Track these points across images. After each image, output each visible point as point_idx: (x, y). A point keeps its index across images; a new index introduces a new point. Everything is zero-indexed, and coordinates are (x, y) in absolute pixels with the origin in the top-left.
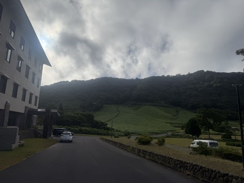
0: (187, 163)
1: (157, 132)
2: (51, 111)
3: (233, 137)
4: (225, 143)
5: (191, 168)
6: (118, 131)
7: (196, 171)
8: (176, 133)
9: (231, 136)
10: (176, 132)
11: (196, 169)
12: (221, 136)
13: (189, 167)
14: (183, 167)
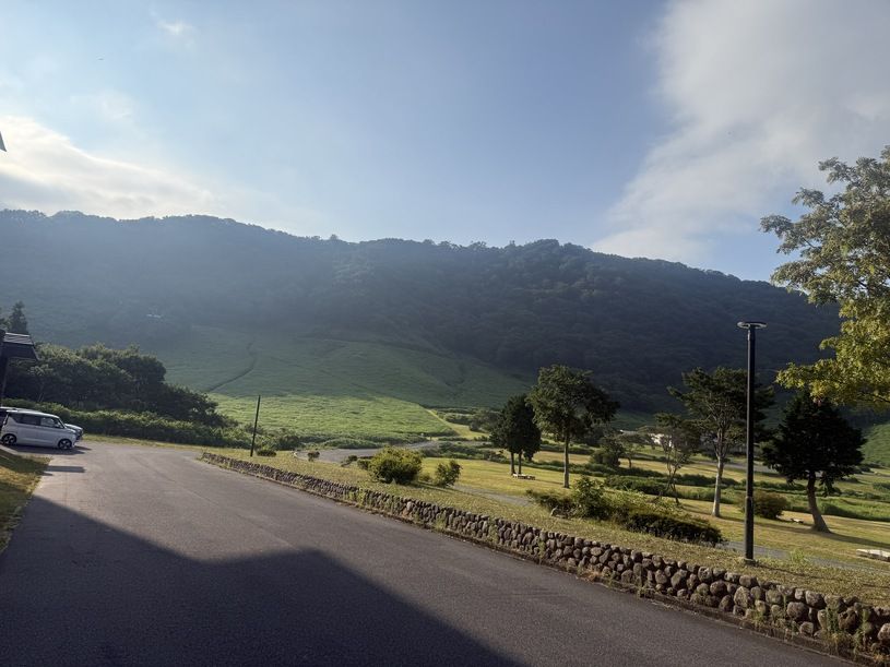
0: (591, 545)
5: (603, 559)
7: (620, 567)
11: (621, 561)
13: (598, 557)
14: (573, 557)
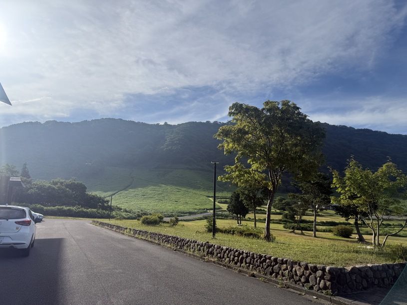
0: (170, 237)
1: (191, 210)
2: (11, 180)
3: (297, 218)
4: (282, 225)
6: (126, 211)
8: (220, 213)
9: (295, 216)
10: (220, 211)
11: (174, 241)
12: (281, 216)
13: (171, 240)
14: (167, 241)
